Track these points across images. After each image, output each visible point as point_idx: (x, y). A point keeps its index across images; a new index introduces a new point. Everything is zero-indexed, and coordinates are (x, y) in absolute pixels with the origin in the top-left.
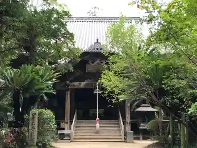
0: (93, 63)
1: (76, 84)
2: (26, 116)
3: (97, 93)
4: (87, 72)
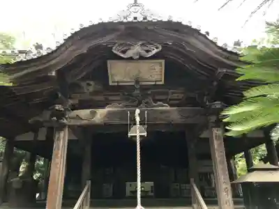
0: (124, 52)
1: (84, 113)
3: (138, 134)
4: (111, 84)
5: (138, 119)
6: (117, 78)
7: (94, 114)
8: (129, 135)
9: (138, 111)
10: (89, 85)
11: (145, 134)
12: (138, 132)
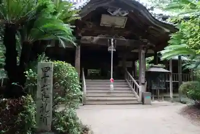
1: (88, 38)
2: (29, 73)
3: (112, 50)
4: (101, 25)
5: (112, 43)
6: (104, 23)
7: (92, 39)
8: (109, 50)
9: (112, 40)
10: (90, 24)
11: (115, 50)
12: (112, 49)
